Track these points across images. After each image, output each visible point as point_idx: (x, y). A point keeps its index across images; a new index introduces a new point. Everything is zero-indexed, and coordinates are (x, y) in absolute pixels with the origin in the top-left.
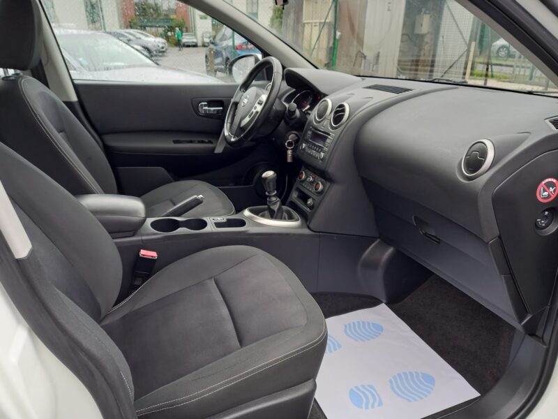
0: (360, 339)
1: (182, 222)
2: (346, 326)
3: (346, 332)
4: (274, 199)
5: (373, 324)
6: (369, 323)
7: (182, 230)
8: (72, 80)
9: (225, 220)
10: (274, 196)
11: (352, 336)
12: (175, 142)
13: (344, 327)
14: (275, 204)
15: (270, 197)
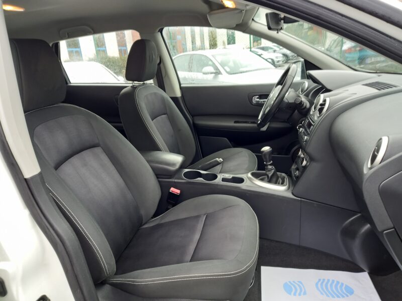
0: (326, 293)
1: (203, 174)
2: (320, 280)
3: (317, 284)
4: (270, 167)
5: (347, 286)
6: (342, 284)
7: (200, 179)
8: (180, 84)
9: (231, 177)
10: (270, 165)
11: (320, 289)
12: (235, 122)
13: (317, 280)
14: (271, 170)
15: (267, 165)
